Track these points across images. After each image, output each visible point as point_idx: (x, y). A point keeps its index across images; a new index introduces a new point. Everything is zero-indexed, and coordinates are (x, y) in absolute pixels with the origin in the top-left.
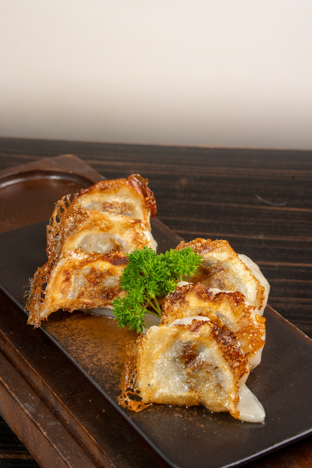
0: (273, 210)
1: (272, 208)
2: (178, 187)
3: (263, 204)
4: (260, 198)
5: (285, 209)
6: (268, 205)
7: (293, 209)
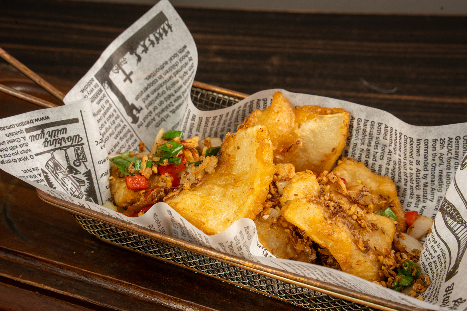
0: (383, 99)
1: (381, 96)
2: (268, 68)
3: (370, 91)
4: (366, 83)
5: (395, 97)
6: (375, 92)
7: (405, 97)
